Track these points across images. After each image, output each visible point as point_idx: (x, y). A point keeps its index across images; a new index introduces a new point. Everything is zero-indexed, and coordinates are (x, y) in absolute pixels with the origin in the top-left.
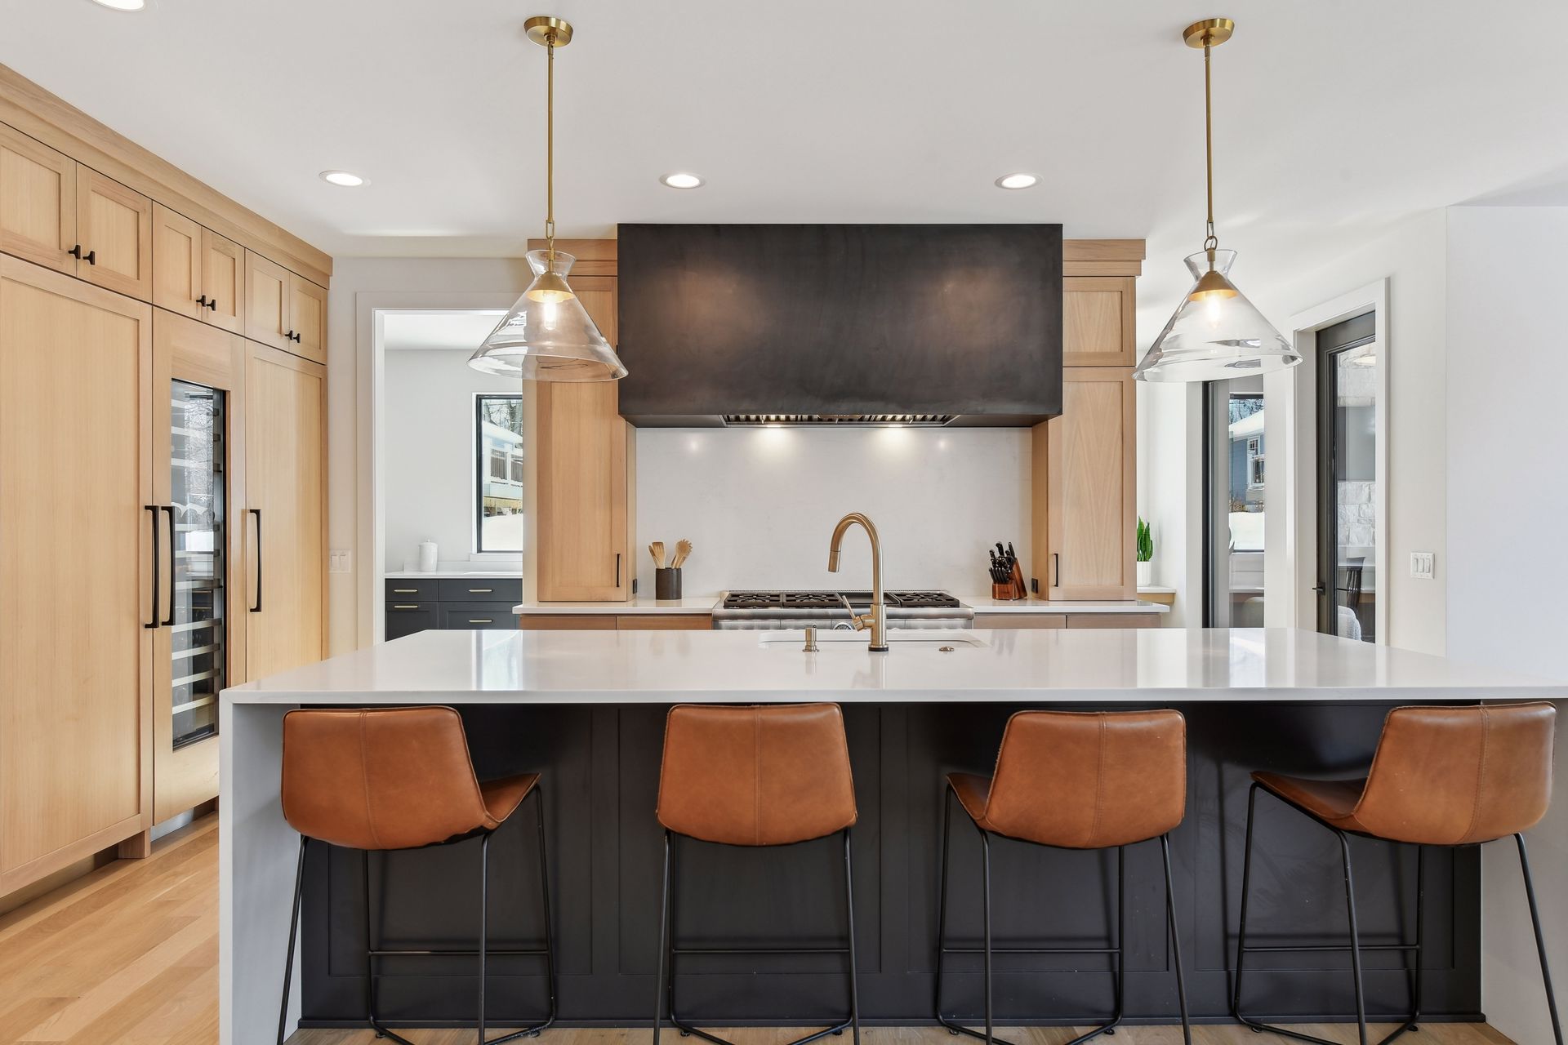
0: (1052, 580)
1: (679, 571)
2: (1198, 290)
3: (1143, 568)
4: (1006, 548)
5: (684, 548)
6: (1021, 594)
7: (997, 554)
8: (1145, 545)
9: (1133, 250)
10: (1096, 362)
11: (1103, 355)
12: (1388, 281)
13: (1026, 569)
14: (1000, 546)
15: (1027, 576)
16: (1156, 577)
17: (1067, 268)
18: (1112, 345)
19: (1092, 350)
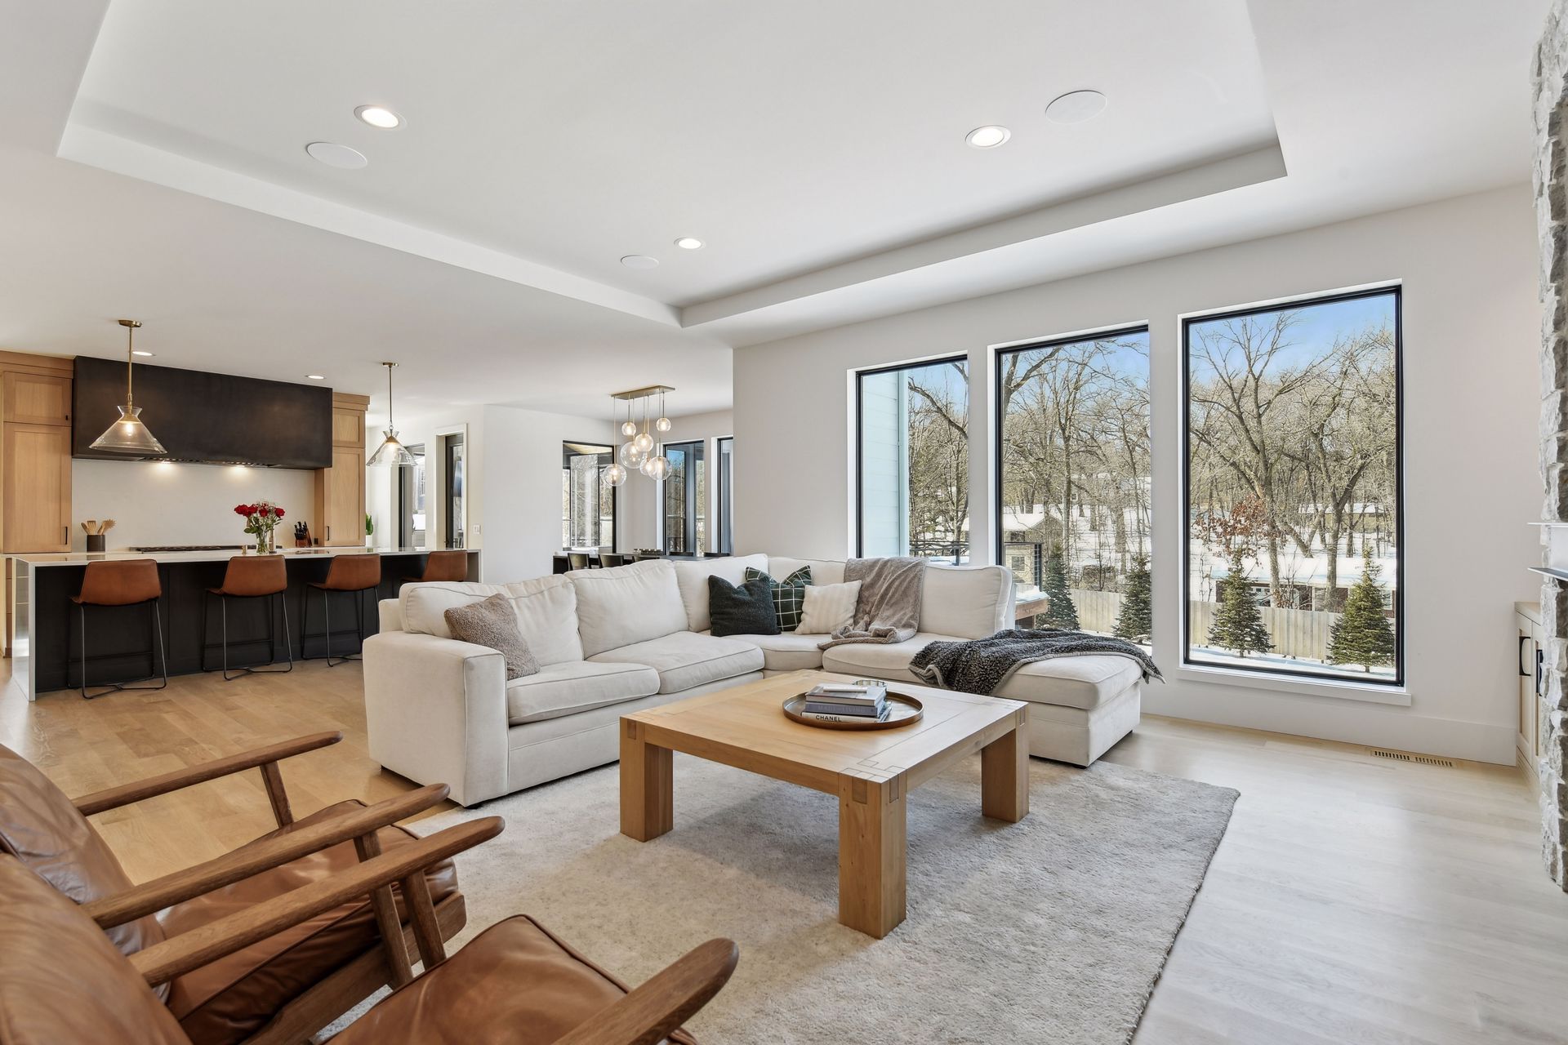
0: (326, 538)
1: (103, 536)
2: (387, 442)
3: (368, 538)
4: (303, 524)
5: (109, 524)
6: (310, 544)
7: (298, 527)
8: (369, 527)
9: (364, 401)
10: (348, 445)
11: (350, 442)
12: (467, 424)
13: (312, 534)
14: (300, 523)
15: (312, 536)
16: (375, 541)
17: (334, 404)
18: (354, 438)
19: (345, 439)
